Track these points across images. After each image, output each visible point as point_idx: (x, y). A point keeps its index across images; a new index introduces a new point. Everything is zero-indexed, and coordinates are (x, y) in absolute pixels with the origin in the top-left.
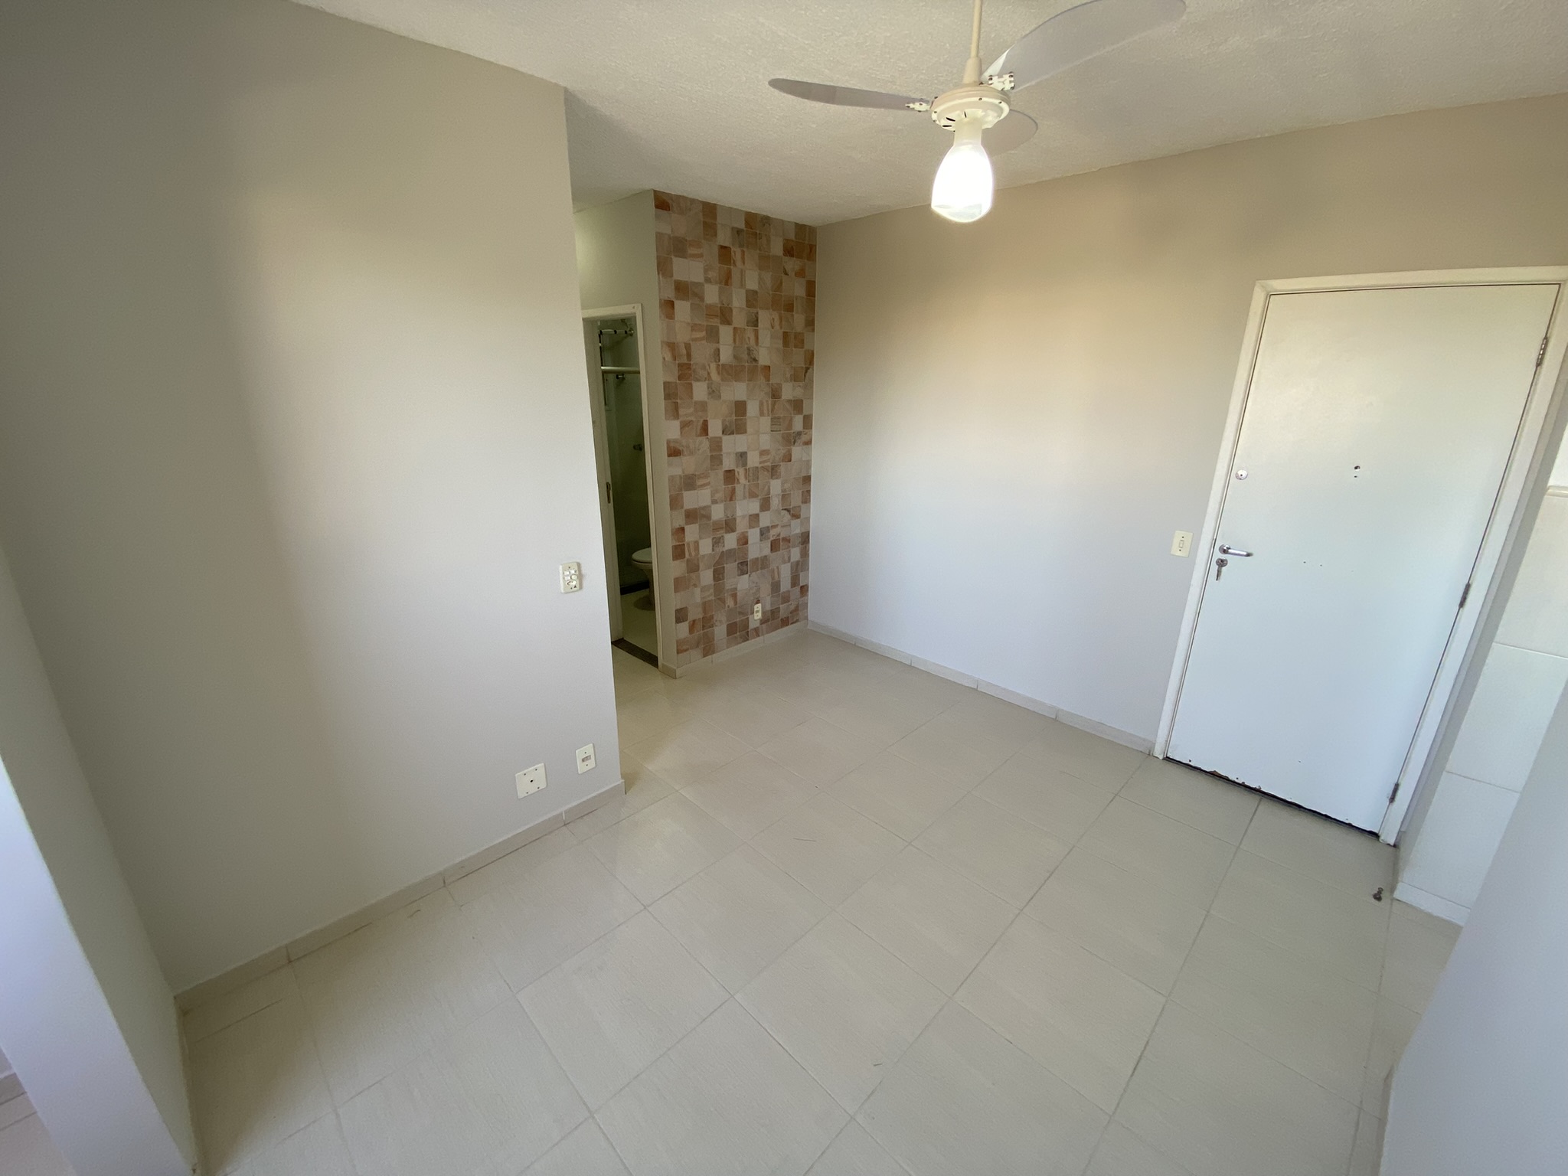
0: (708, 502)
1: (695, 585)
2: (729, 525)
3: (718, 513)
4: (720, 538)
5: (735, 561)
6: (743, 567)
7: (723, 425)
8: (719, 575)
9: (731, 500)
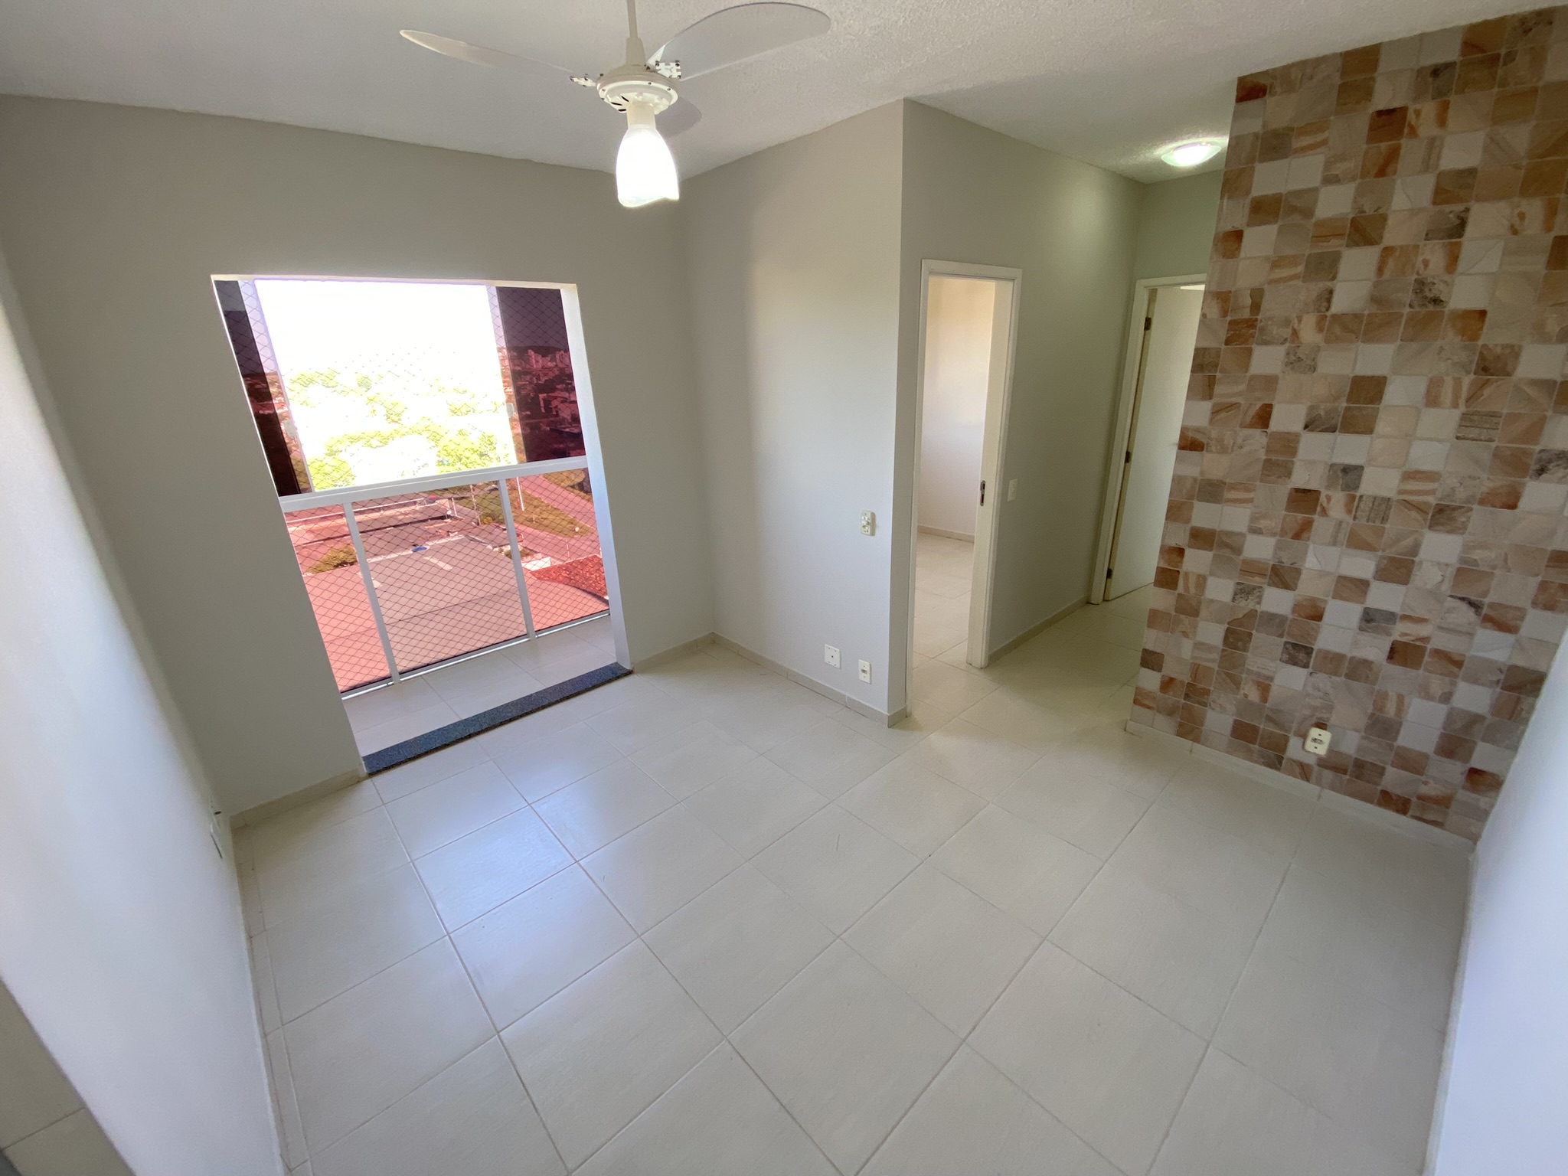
0: (1244, 529)
1: (1185, 634)
2: (1283, 576)
3: (1260, 549)
4: (1254, 588)
5: (1281, 636)
6: (1299, 653)
7: (1308, 414)
8: (1236, 638)
9: (1297, 536)
